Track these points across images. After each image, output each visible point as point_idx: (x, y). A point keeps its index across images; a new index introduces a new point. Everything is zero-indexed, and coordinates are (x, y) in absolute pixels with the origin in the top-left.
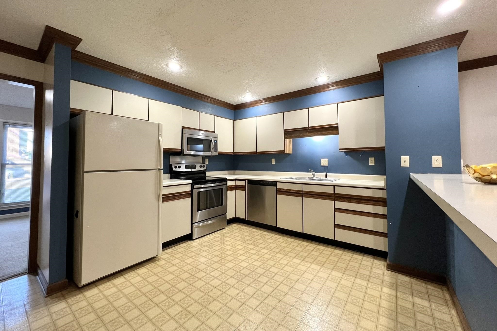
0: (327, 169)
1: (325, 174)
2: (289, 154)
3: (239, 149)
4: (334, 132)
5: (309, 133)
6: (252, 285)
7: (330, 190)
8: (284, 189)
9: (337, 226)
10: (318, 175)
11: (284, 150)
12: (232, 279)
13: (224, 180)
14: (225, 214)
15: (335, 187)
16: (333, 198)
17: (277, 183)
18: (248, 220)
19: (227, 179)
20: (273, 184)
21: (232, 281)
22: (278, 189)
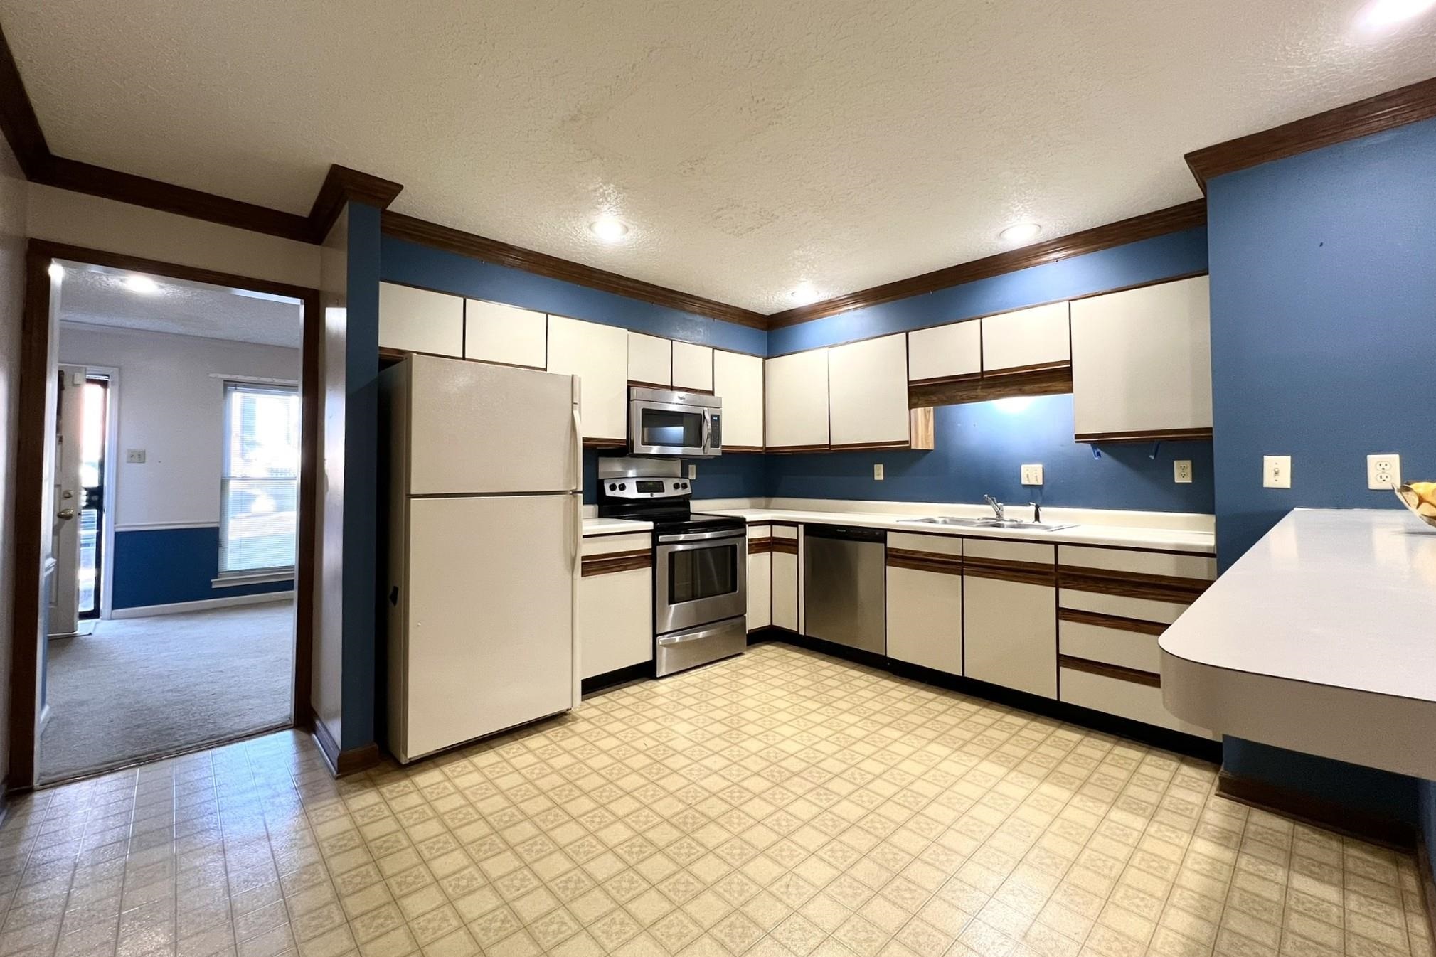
0: (1038, 496)
1: (1032, 508)
2: (925, 452)
3: (782, 438)
4: (1060, 385)
5: (982, 388)
6: (808, 797)
7: (1044, 556)
8: (906, 551)
9: (1064, 661)
10: (1011, 512)
11: (908, 439)
12: (757, 778)
13: (740, 523)
14: (741, 615)
15: (1060, 546)
16: (1054, 578)
17: (888, 533)
18: (805, 637)
19: (747, 520)
20: (878, 535)
21: (756, 784)
22: (891, 549)
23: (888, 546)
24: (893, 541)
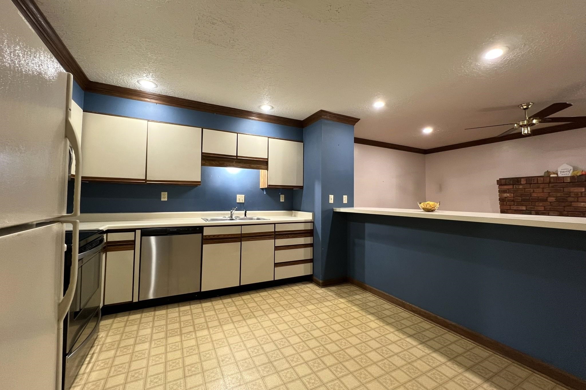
0: (243, 207)
1: (244, 212)
8: (214, 236)
9: (277, 265)
11: (200, 180)
15: (275, 224)
16: (274, 236)
18: (139, 302)
20: (198, 229)
22: (206, 236)
23: (204, 234)
24: (207, 232)
